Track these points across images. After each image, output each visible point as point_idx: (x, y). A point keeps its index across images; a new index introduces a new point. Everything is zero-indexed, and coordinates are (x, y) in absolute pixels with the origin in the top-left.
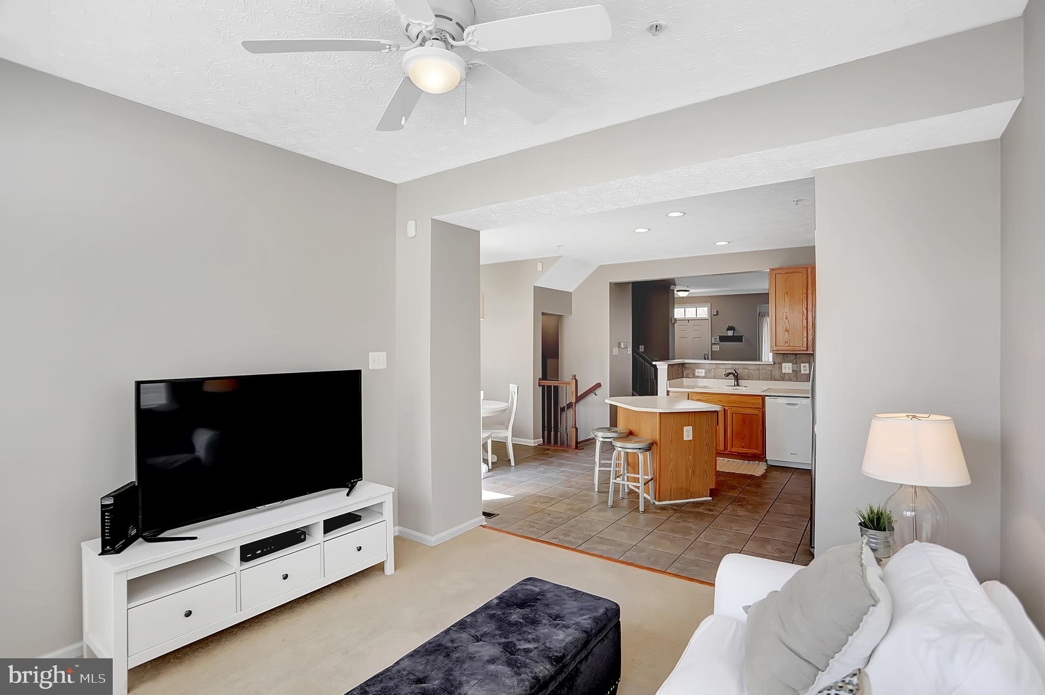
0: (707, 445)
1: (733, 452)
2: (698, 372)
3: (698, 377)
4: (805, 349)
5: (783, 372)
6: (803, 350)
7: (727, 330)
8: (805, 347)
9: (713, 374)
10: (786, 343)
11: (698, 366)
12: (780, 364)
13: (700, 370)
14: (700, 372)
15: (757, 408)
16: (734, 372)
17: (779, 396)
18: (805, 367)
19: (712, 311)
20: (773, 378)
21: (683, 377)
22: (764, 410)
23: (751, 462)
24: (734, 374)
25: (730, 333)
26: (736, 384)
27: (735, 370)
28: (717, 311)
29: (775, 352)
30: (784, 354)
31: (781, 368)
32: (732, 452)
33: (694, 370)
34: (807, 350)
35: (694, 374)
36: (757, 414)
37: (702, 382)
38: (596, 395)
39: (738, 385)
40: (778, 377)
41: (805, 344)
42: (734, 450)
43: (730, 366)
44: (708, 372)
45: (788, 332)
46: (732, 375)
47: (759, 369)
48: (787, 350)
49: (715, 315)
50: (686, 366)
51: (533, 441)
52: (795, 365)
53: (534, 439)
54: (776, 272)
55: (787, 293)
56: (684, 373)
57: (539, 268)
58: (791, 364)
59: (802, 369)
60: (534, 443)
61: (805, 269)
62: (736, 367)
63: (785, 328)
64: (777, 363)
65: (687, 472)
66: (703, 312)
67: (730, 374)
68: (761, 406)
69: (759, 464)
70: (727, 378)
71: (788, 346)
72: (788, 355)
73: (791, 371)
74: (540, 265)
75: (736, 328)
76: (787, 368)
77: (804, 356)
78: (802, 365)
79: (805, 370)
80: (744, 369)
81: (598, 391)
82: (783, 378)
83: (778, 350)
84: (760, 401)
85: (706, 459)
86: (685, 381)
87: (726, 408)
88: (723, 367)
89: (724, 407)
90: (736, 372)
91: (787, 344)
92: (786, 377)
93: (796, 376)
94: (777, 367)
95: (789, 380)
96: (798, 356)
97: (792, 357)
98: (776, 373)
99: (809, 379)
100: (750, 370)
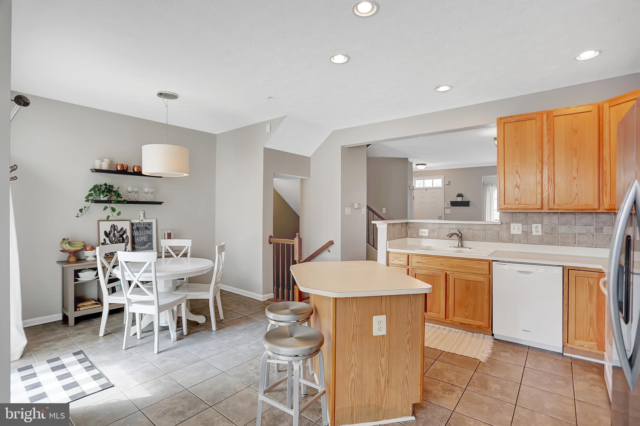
0: (408, 342)
1: (455, 322)
2: (422, 232)
3: (422, 237)
4: (540, 207)
5: (511, 233)
6: (538, 209)
7: (457, 197)
8: (539, 205)
9: (436, 234)
10: (516, 200)
11: (423, 226)
12: (508, 224)
13: (423, 230)
14: (425, 232)
15: (482, 274)
16: (458, 233)
17: (509, 262)
18: (536, 227)
19: (445, 181)
20: (499, 239)
21: (407, 237)
22: (490, 276)
23: (475, 334)
24: (458, 235)
25: (460, 199)
26: (460, 245)
27: (459, 231)
28: (449, 181)
29: (503, 211)
30: (513, 213)
31: (509, 229)
32: (453, 321)
33: (418, 230)
34: (542, 209)
35: (418, 234)
36: (483, 281)
37: (426, 243)
38: (329, 251)
39: (462, 247)
40: (507, 239)
41: (539, 202)
42: (456, 319)
43: (454, 226)
44: (432, 231)
45: (519, 188)
46: (455, 236)
47: (484, 230)
48: (517, 209)
49: (447, 184)
50: (410, 225)
51: (262, 296)
52: (526, 226)
53: (263, 294)
54: (505, 120)
55: (518, 144)
56: (409, 232)
57: (268, 129)
58: (520, 225)
59: (534, 230)
60: (263, 298)
61: (540, 115)
62: (460, 227)
63: (515, 183)
64: (504, 224)
65: (378, 382)
66: (438, 183)
67: (453, 234)
68: (487, 272)
69: (484, 338)
70: (450, 238)
71: (519, 204)
73: (520, 232)
74: (268, 126)
75: (464, 195)
76: (516, 229)
77: (536, 215)
78: (534, 226)
80: (468, 228)
81: (331, 248)
82: (512, 239)
83: (507, 209)
84: (487, 267)
85: (407, 362)
86: (410, 241)
87: (448, 273)
88: (447, 227)
89: (446, 271)
90: (459, 232)
91: (517, 202)
92: (515, 239)
93: (526, 238)
94: (504, 226)
95: (519, 242)
96: (529, 215)
97: (522, 216)
98: (504, 235)
99: (541, 241)
100: (475, 230)
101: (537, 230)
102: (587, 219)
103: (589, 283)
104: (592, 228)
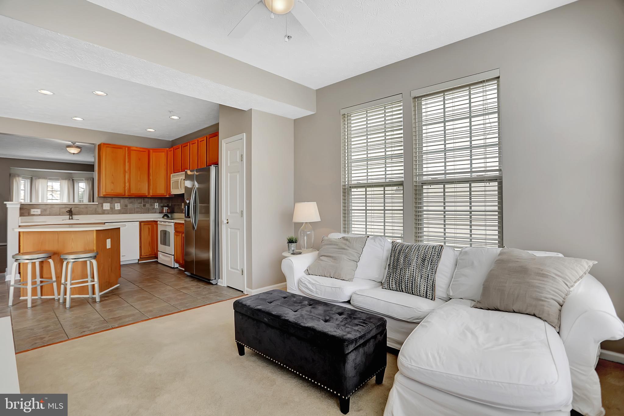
0: (116, 250)
2: (34, 211)
3: (34, 215)
4: (123, 194)
5: (104, 209)
6: (121, 195)
9: (48, 212)
11: (33, 206)
12: (102, 204)
13: (36, 210)
20: (96, 213)
26: (70, 218)
27: (71, 209)
29: (104, 196)
31: (102, 206)
33: (30, 210)
35: (29, 213)
39: (72, 219)
40: (101, 213)
41: (122, 192)
44: (44, 211)
45: (113, 184)
47: (87, 208)
52: (112, 205)
54: (106, 146)
55: (113, 160)
58: (109, 204)
59: (116, 207)
62: (69, 206)
64: (100, 203)
72: (107, 198)
73: (109, 208)
76: (107, 206)
77: (119, 199)
78: (116, 204)
79: (118, 207)
80: (75, 208)
82: (104, 212)
88: (57, 207)
91: (113, 191)
92: (106, 212)
93: (112, 211)
94: (100, 205)
95: (108, 214)
96: (113, 199)
97: (110, 199)
98: (99, 210)
99: (120, 212)
100: (80, 208)
101: (118, 206)
102: (139, 201)
103: (148, 227)
104: (142, 205)
